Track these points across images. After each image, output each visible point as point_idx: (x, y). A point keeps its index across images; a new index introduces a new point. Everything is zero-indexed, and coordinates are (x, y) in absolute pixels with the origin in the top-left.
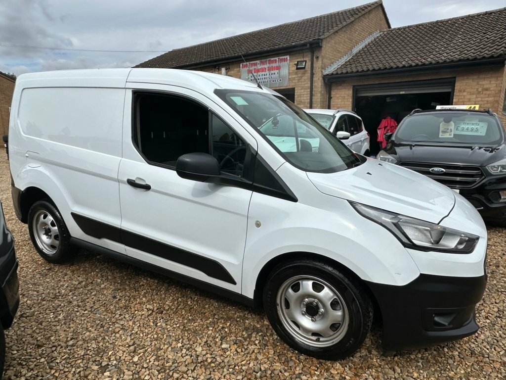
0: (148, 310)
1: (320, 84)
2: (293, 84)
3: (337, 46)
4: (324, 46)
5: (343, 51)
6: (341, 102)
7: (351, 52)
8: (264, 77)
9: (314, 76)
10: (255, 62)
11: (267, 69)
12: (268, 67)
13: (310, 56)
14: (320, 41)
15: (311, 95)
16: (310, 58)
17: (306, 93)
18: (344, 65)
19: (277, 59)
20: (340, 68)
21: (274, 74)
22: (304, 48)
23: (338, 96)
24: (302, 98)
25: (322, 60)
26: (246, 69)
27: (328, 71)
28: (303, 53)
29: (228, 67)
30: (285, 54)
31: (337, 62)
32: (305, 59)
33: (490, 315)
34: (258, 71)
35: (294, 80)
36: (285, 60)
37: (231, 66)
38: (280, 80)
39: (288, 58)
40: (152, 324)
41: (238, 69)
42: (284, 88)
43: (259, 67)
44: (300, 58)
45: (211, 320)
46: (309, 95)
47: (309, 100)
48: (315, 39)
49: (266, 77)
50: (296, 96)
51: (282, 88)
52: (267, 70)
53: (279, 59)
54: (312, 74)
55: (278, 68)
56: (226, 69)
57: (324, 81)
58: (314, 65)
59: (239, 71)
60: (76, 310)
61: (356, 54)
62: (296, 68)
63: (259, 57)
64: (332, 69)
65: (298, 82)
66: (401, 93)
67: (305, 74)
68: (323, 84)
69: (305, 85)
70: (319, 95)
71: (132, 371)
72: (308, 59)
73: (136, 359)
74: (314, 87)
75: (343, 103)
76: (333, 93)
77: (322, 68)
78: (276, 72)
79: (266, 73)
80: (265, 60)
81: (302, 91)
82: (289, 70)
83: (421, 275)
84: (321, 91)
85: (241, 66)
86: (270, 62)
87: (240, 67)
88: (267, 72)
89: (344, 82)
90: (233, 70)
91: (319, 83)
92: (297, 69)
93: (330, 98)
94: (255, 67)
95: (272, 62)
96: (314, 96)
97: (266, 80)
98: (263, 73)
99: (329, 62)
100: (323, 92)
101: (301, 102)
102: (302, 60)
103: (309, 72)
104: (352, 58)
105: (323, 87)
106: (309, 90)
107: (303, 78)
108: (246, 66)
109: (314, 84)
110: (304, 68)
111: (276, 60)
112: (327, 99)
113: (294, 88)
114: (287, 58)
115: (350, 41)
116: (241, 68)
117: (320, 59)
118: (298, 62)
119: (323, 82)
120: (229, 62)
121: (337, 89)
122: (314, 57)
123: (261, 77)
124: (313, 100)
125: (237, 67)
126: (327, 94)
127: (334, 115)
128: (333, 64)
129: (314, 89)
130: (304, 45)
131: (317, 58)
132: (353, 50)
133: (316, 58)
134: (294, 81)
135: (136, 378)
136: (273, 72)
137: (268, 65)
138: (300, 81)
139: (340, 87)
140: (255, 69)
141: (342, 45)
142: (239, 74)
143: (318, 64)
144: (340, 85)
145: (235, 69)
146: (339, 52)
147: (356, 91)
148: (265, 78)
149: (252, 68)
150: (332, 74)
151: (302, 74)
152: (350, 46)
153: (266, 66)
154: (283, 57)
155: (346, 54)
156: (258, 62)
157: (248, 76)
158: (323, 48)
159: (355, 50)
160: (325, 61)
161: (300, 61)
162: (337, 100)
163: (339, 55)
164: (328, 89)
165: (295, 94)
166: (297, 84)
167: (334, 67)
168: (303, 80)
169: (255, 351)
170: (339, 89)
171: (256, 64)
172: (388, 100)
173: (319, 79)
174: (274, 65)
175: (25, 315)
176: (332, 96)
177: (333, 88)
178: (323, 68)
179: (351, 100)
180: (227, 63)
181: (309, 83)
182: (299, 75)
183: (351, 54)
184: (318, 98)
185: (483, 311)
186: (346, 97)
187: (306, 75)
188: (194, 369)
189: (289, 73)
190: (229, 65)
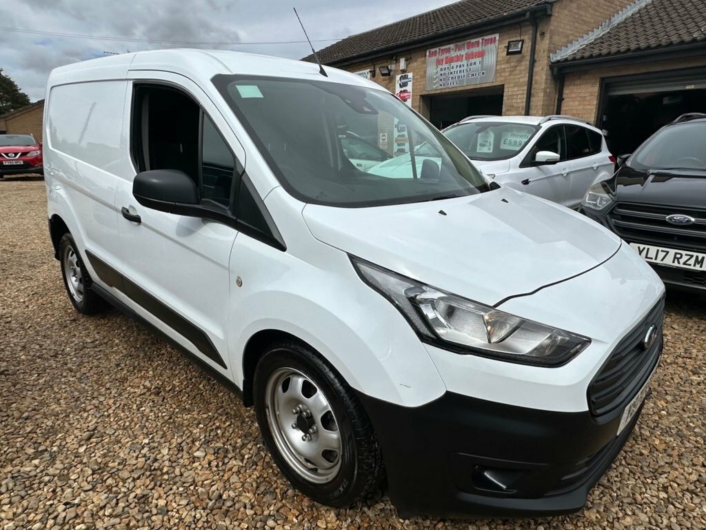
0: (145, 387)
1: (544, 77)
2: (502, 79)
3: (581, 12)
4: (556, 14)
5: (592, 21)
6: (579, 105)
7: (610, 23)
8: (459, 69)
9: (536, 64)
10: (447, 47)
11: (464, 56)
12: (466, 54)
13: (531, 32)
14: (549, 6)
15: (529, 95)
16: (531, 36)
17: (520, 92)
18: (591, 44)
19: (481, 41)
20: (584, 49)
21: (475, 63)
22: (522, 19)
23: (574, 95)
24: (514, 101)
25: (551, 38)
26: (434, 59)
27: (559, 56)
28: (521, 28)
29: (409, 57)
30: (493, 31)
31: (580, 40)
32: (522, 38)
33: (675, 485)
34: (450, 60)
35: (505, 71)
36: (493, 41)
37: (413, 55)
38: (483, 74)
39: (497, 38)
40: (135, 407)
41: (423, 59)
42: (487, 85)
43: (453, 54)
44: (516, 36)
45: (210, 414)
46: (525, 96)
47: (524, 104)
48: (541, 4)
49: (462, 69)
50: (505, 98)
51: (484, 86)
52: (464, 58)
53: (482, 40)
54: (533, 62)
55: (481, 54)
56: (406, 60)
57: (552, 72)
58: (537, 46)
59: (424, 62)
60: (64, 374)
61: (618, 25)
62: (505, 53)
63: (453, 39)
64: (570, 51)
65: (510, 75)
66: (688, 87)
67: (521, 61)
68: (550, 77)
69: (521, 80)
70: (542, 94)
71: (64, 465)
72: (527, 38)
73: (82, 450)
74: (533, 83)
75: (581, 107)
76: (566, 91)
77: (550, 51)
78: (478, 60)
79: (461, 63)
80: (462, 43)
81: (516, 89)
82: (497, 57)
83: (448, 393)
84: (545, 89)
85: (428, 54)
86: (470, 45)
87: (425, 56)
88: (465, 62)
89: (585, 72)
90: (416, 61)
91: (542, 75)
92: (508, 53)
93: (561, 100)
94: (448, 55)
95: (473, 45)
96: (534, 96)
97: (462, 74)
98: (459, 63)
99: (565, 40)
100: (548, 90)
101: (513, 106)
102: (519, 39)
103: (528, 58)
104: (608, 33)
105: (549, 82)
106: (525, 88)
107: (518, 68)
108: (435, 54)
109: (534, 78)
110: (520, 52)
111: (478, 42)
112: (556, 101)
113: (504, 85)
114: (495, 38)
115: (608, 4)
116: (427, 57)
117: (547, 36)
118: (509, 42)
119: (549, 72)
120: (411, 50)
121: (574, 85)
122: (538, 34)
123: (455, 69)
124: (532, 104)
125: (422, 57)
126: (556, 93)
127: (540, 124)
128: (571, 43)
129: (534, 86)
130: (523, 14)
131: (543, 34)
132: (613, 19)
133: (541, 35)
134: (503, 74)
135: (63, 475)
136: (473, 61)
137: (466, 50)
138: (514, 73)
139: (578, 82)
140: (447, 58)
141: (592, 11)
142: (425, 66)
143: (543, 45)
144: (580, 78)
145: (420, 60)
146: (585, 22)
147: (605, 86)
148: (460, 71)
149: (444, 56)
150: (566, 60)
151: (518, 61)
152: (608, 13)
153: (463, 52)
154: (489, 37)
155: (598, 25)
156: (452, 46)
157: (437, 67)
158: (553, 18)
159: (618, 19)
160: (556, 38)
161: (513, 41)
162: (571, 103)
163: (585, 28)
164: (558, 84)
165: (505, 94)
166: (508, 78)
167: (573, 49)
168: (517, 72)
169: (233, 470)
170: (577, 85)
171: (448, 50)
172: (666, 101)
173: (542, 69)
174: (476, 50)
175: (6, 372)
176: (564, 96)
177: (566, 83)
178: (553, 50)
179: (595, 102)
180: (408, 50)
181: (527, 75)
182: (512, 64)
183: (608, 26)
184: (538, 100)
185: (666, 475)
186: (588, 98)
187: (523, 63)
188: (139, 478)
189: (497, 62)
190: (410, 54)
